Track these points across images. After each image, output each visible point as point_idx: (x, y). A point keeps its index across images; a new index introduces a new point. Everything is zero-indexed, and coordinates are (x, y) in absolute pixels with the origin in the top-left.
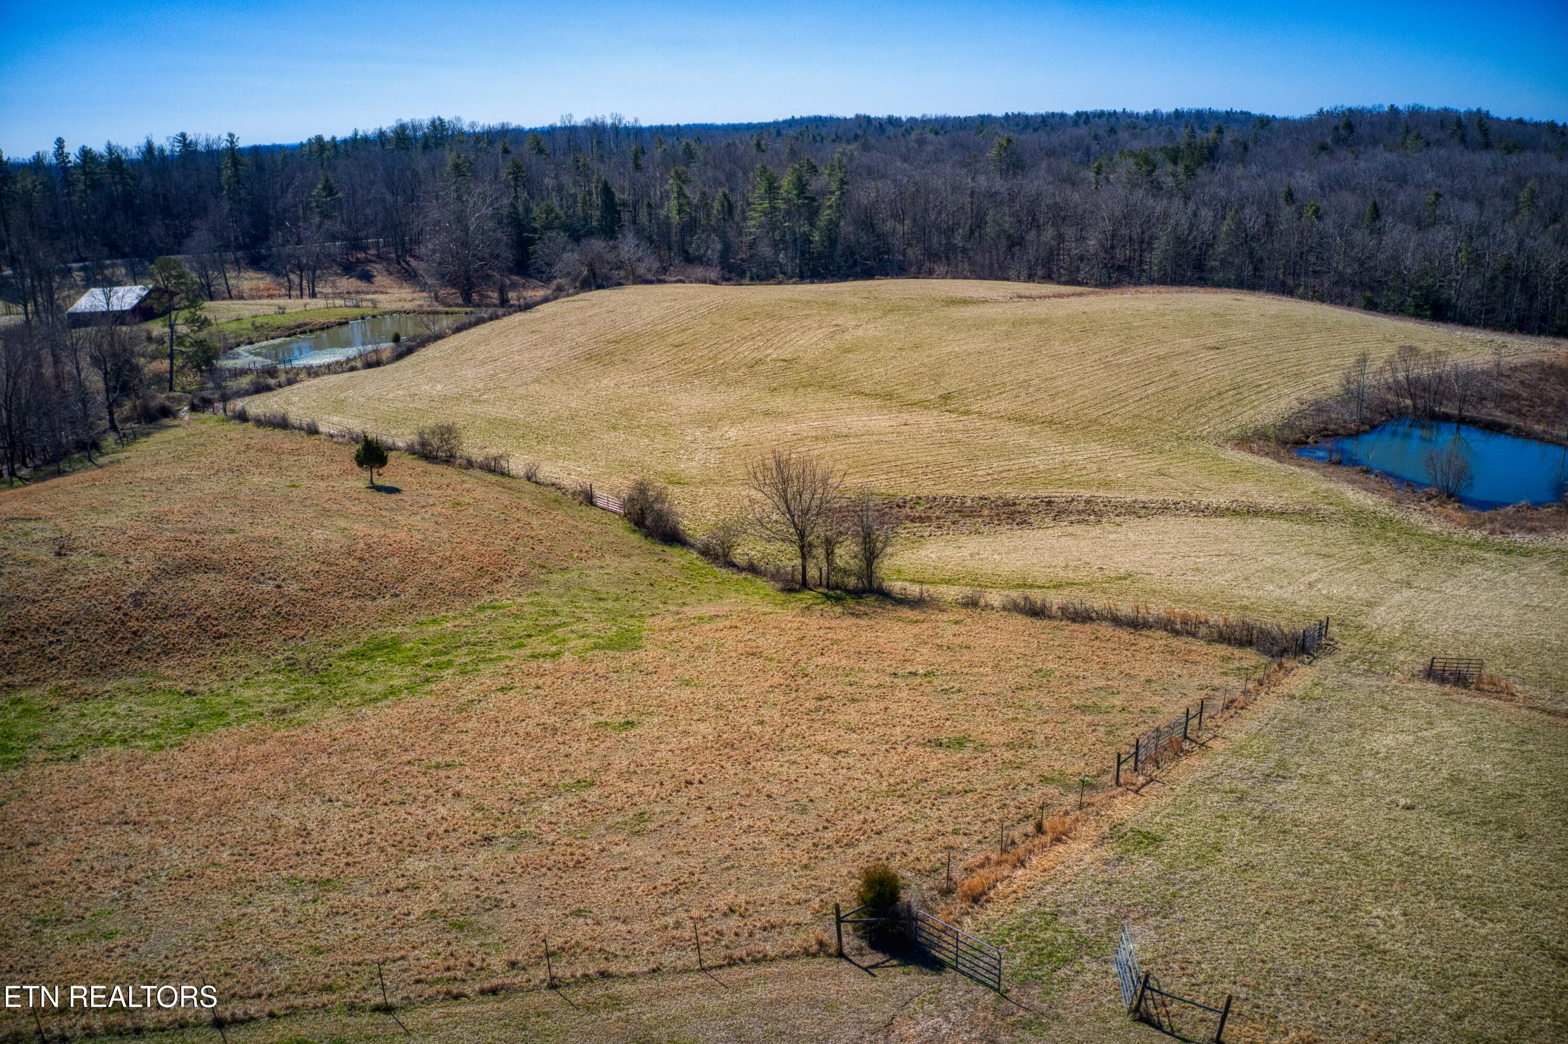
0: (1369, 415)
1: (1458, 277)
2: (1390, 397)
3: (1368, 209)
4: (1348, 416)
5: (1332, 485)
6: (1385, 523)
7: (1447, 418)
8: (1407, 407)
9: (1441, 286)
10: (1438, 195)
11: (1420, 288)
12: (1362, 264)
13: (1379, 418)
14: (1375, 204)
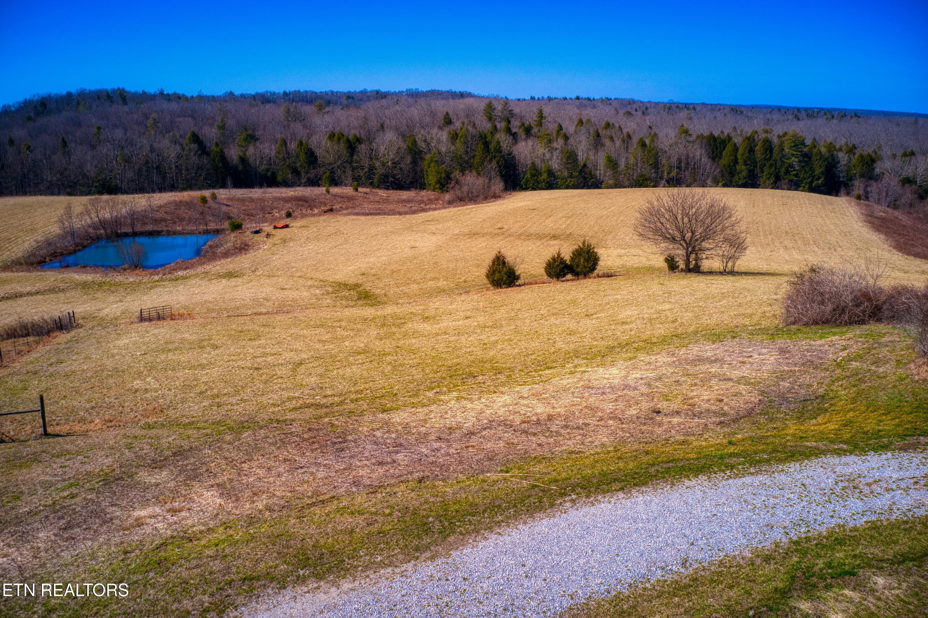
0: (79, 241)
1: (120, 172)
2: (91, 230)
3: (60, 141)
4: (69, 243)
5: (65, 275)
6: (100, 285)
7: (126, 235)
8: (101, 234)
9: (111, 178)
10: (99, 128)
11: (99, 181)
12: (62, 174)
13: (85, 243)
14: (63, 139)
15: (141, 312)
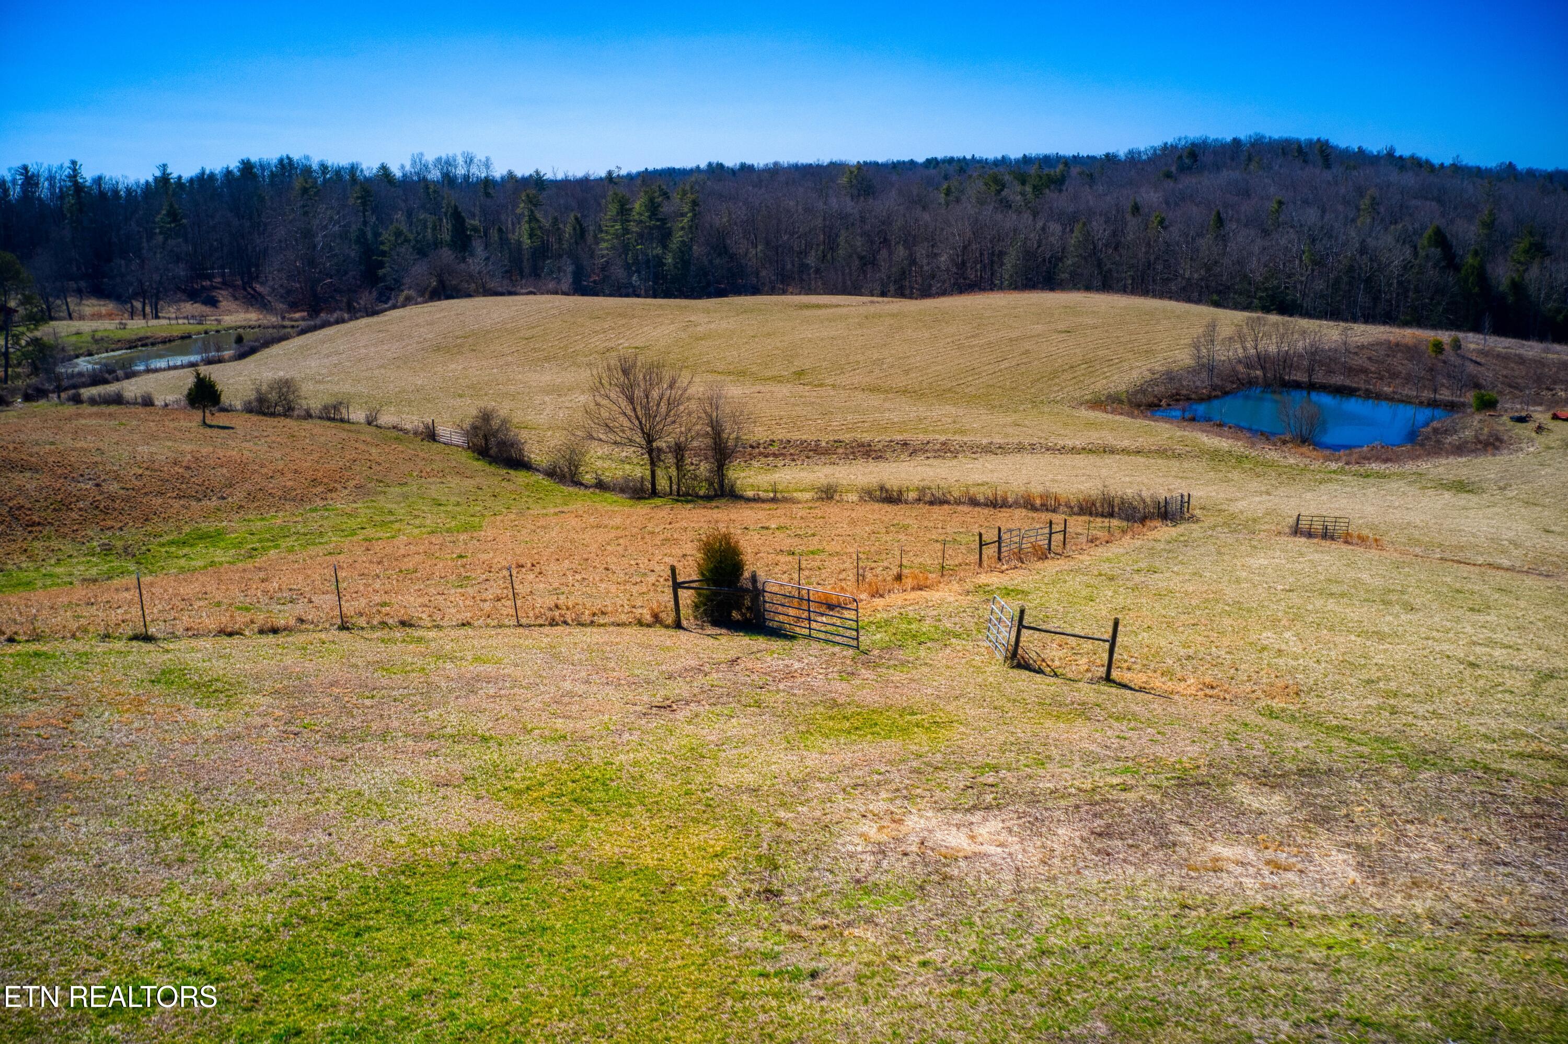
0: (1219, 383)
1: (1304, 279)
2: (1241, 368)
3: (1213, 216)
4: (1202, 382)
5: (1186, 433)
6: (1240, 459)
7: (1297, 385)
8: (1257, 377)
9: (1287, 288)
10: (1280, 203)
11: (1266, 289)
12: (1208, 270)
13: (1229, 386)
14: (1219, 213)
15: (1298, 519)
